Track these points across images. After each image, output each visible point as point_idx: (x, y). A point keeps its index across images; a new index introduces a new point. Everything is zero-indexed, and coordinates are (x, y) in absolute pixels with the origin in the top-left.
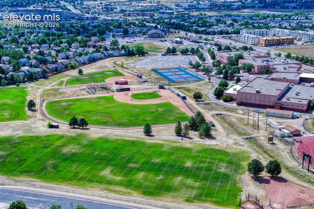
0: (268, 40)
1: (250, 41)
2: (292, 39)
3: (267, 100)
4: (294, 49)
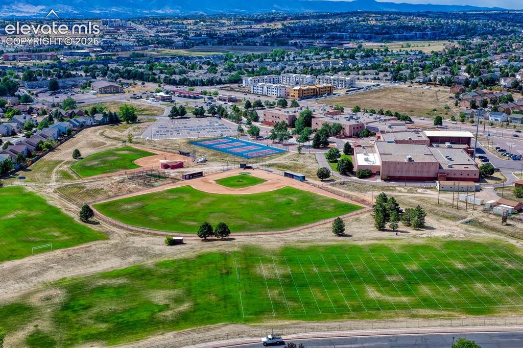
0: (303, 90)
1: (272, 93)
3: (425, 169)
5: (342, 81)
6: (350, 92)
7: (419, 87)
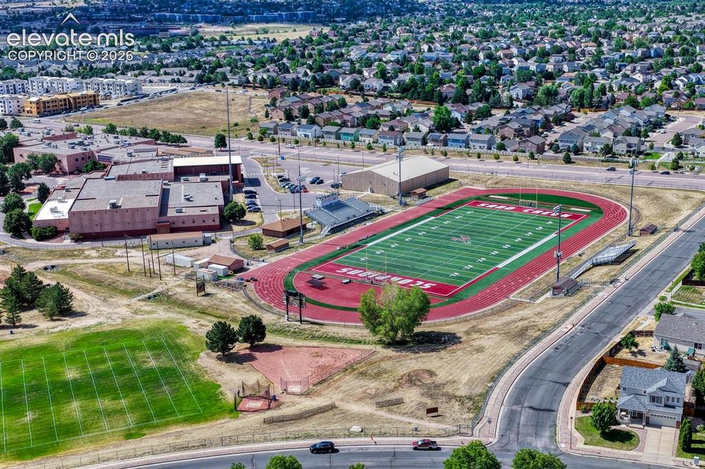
0: (44, 102)
2: (94, 96)
3: (138, 219)
4: (108, 116)
5: (121, 85)
6: (126, 103)
7: (231, 90)
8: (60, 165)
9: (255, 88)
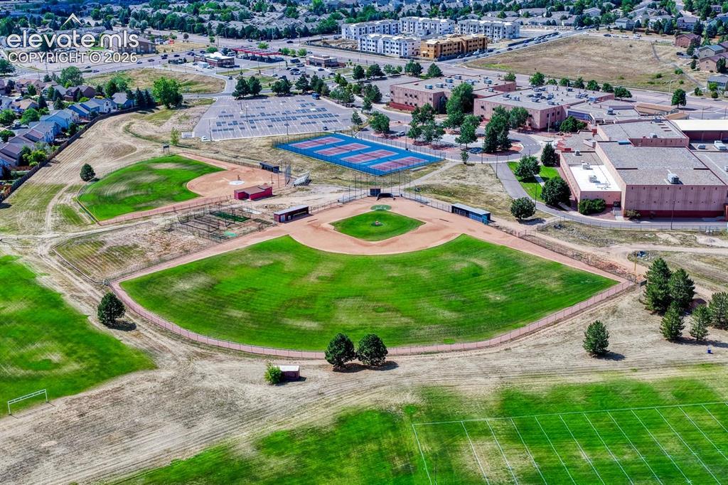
1: (393, 50)
3: (703, 198)
5: (499, 28)
7: (621, 35)
8: (530, 121)
9: (648, 33)
